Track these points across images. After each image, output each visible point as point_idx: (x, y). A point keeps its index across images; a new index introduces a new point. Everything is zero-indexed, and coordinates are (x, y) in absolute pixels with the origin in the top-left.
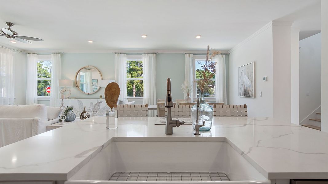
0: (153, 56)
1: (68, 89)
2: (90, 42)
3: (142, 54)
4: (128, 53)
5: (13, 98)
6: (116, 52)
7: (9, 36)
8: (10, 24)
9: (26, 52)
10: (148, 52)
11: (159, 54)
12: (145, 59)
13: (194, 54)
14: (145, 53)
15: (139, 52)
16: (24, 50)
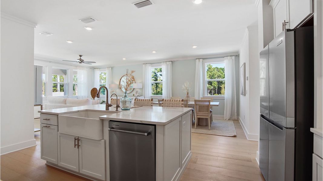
0: (169, 64)
1: (115, 90)
2: (124, 59)
3: (161, 63)
4: (152, 63)
5: (87, 96)
6: (144, 63)
7: (80, 63)
8: (80, 56)
9: (94, 68)
10: (165, 61)
11: (174, 61)
12: (164, 66)
13: (203, 59)
14: (163, 62)
15: (159, 62)
16: (93, 67)
